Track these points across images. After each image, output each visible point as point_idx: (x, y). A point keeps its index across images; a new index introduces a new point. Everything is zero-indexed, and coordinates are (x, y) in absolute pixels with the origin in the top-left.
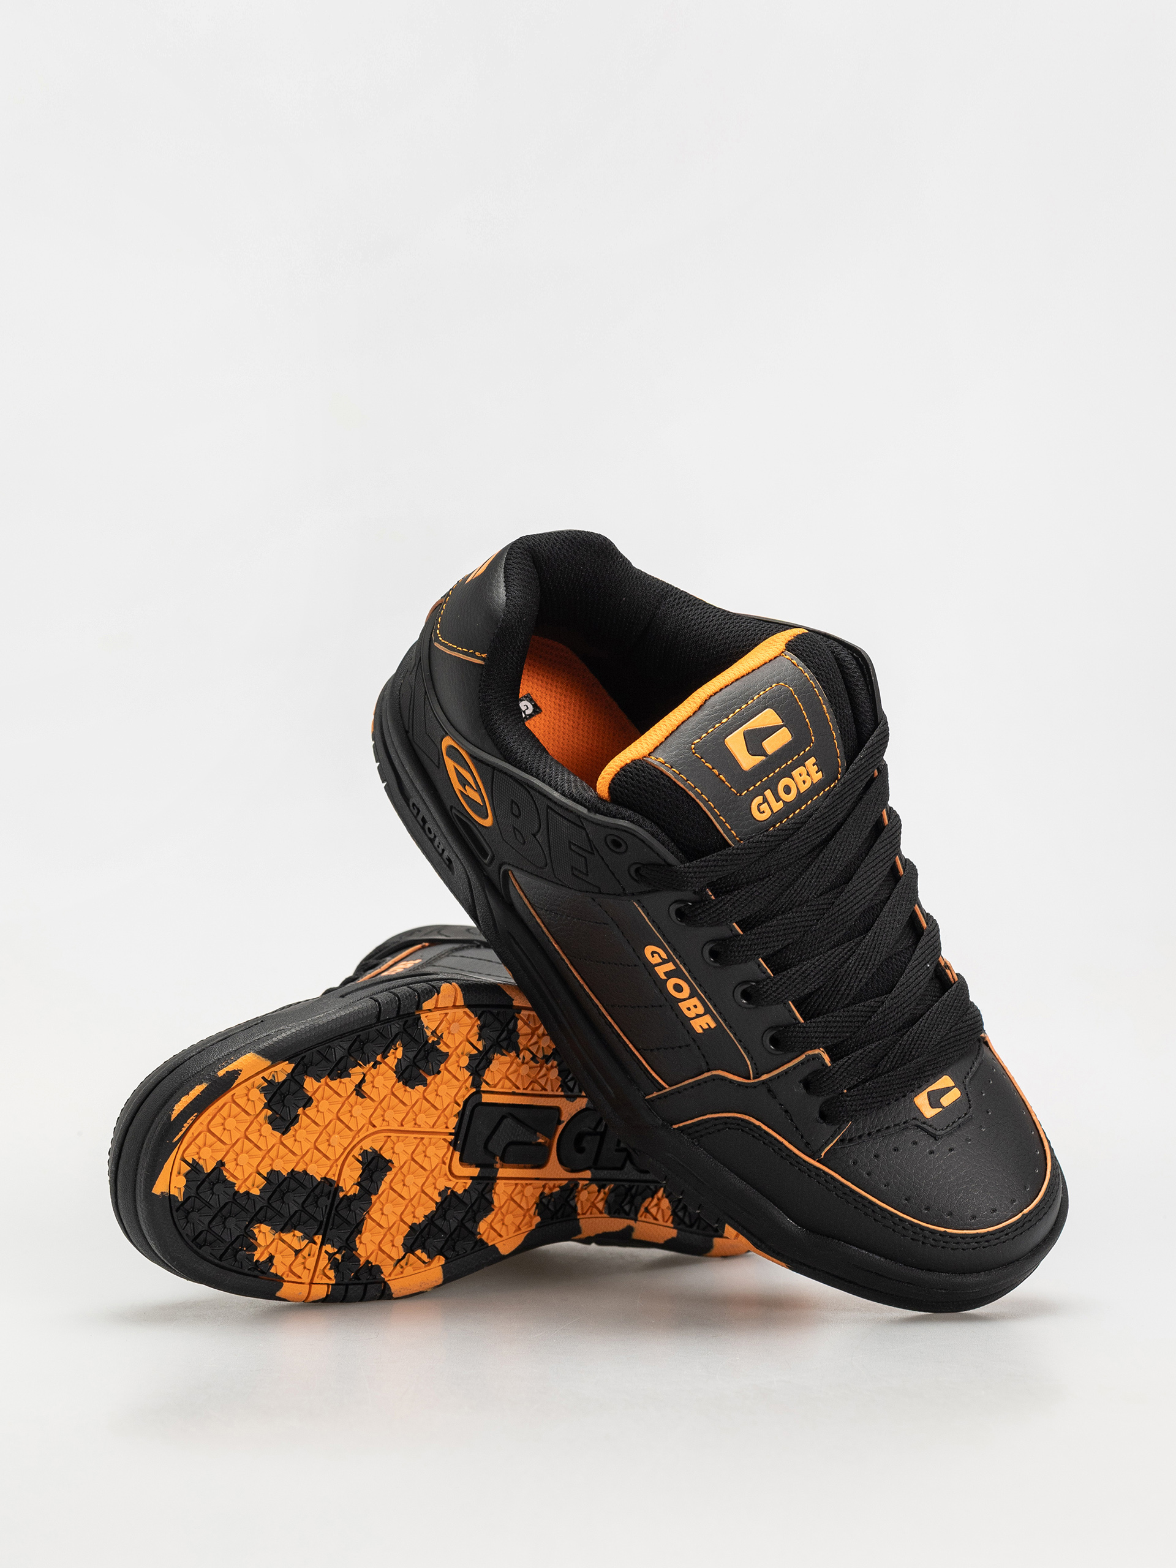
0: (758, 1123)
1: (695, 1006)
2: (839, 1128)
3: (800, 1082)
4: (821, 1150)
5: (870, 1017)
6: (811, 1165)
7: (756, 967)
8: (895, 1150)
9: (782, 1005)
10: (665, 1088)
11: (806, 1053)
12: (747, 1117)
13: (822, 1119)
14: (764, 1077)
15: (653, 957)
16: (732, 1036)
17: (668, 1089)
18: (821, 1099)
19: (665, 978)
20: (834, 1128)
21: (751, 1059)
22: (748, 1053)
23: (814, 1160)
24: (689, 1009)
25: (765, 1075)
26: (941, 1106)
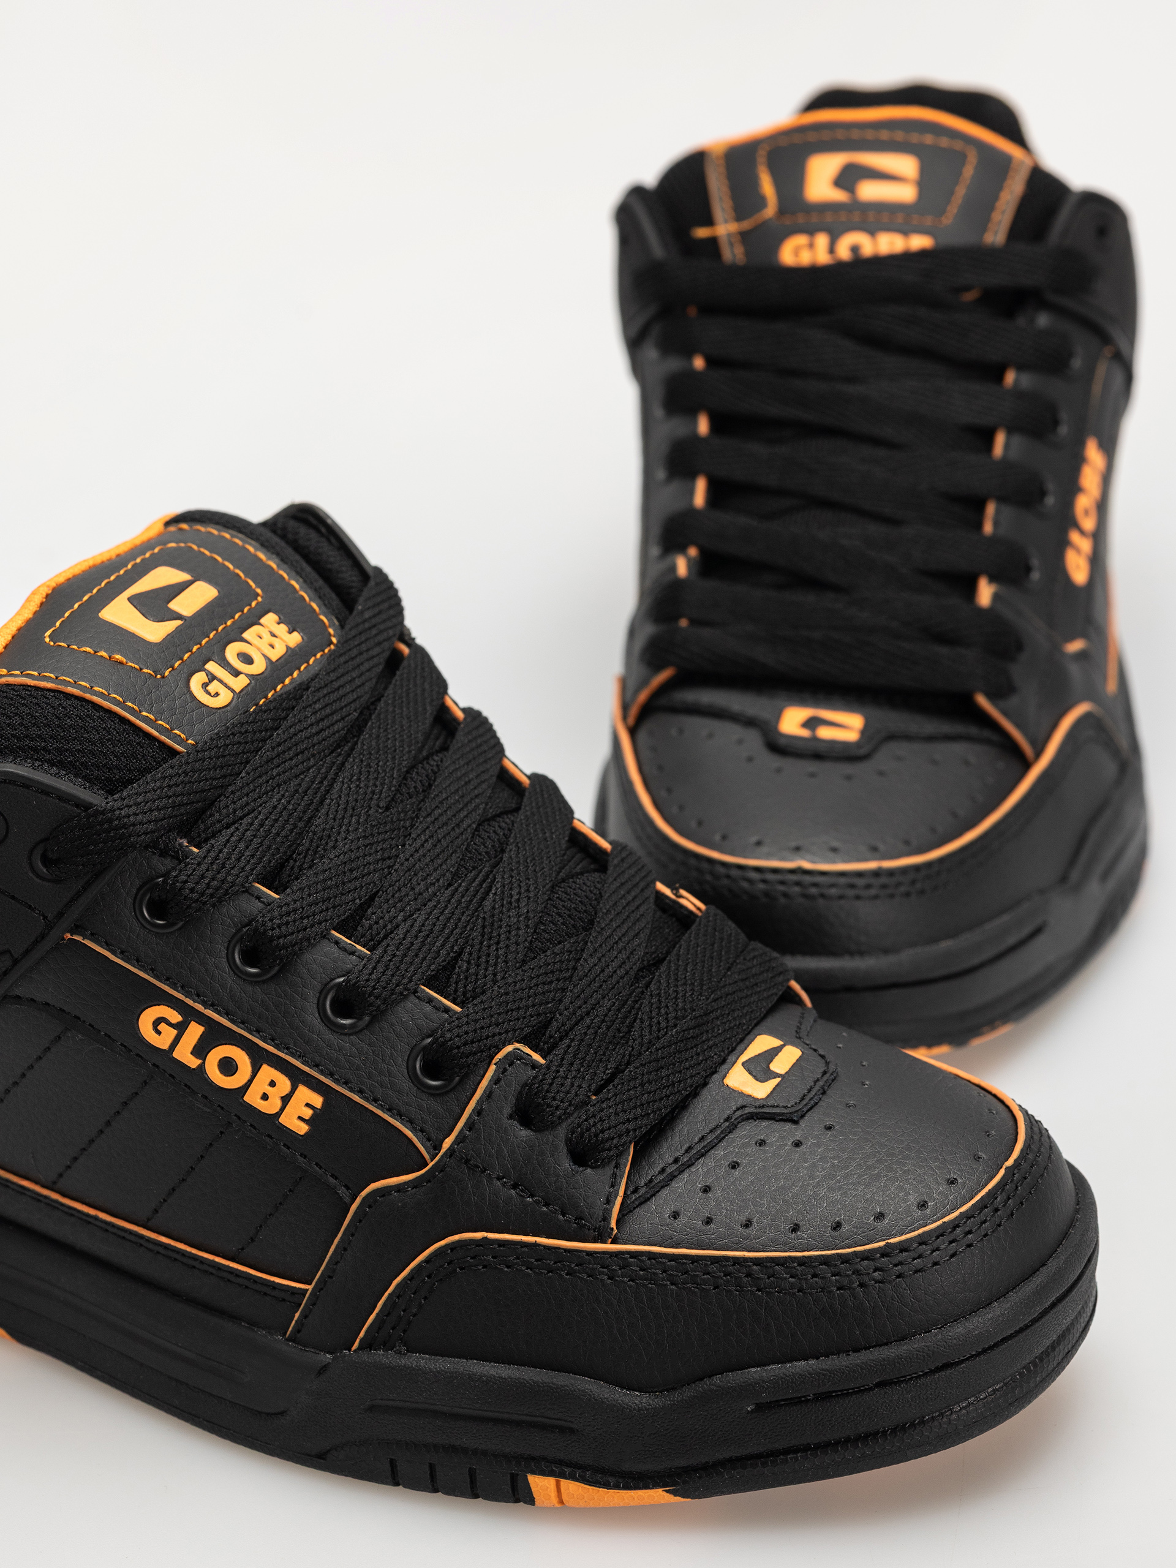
0: (479, 1235)
1: (272, 1084)
2: (617, 1166)
3: (511, 1117)
4: (606, 1218)
5: (575, 968)
6: (604, 1253)
7: (334, 949)
8: (734, 1167)
9: (412, 998)
10: (307, 1290)
11: (494, 1061)
12: (457, 1237)
13: (580, 1165)
14: (447, 1143)
15: (159, 1033)
16: (356, 1098)
17: (310, 1287)
18: (562, 1131)
19: (199, 1062)
20: (609, 1170)
21: (410, 1122)
22: (400, 1115)
23: (605, 1242)
24: (265, 1097)
25: (447, 1140)
26: (776, 1075)
